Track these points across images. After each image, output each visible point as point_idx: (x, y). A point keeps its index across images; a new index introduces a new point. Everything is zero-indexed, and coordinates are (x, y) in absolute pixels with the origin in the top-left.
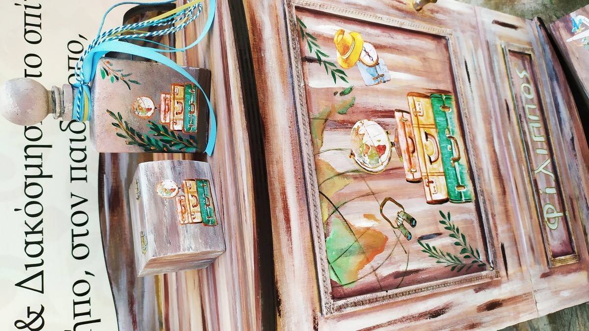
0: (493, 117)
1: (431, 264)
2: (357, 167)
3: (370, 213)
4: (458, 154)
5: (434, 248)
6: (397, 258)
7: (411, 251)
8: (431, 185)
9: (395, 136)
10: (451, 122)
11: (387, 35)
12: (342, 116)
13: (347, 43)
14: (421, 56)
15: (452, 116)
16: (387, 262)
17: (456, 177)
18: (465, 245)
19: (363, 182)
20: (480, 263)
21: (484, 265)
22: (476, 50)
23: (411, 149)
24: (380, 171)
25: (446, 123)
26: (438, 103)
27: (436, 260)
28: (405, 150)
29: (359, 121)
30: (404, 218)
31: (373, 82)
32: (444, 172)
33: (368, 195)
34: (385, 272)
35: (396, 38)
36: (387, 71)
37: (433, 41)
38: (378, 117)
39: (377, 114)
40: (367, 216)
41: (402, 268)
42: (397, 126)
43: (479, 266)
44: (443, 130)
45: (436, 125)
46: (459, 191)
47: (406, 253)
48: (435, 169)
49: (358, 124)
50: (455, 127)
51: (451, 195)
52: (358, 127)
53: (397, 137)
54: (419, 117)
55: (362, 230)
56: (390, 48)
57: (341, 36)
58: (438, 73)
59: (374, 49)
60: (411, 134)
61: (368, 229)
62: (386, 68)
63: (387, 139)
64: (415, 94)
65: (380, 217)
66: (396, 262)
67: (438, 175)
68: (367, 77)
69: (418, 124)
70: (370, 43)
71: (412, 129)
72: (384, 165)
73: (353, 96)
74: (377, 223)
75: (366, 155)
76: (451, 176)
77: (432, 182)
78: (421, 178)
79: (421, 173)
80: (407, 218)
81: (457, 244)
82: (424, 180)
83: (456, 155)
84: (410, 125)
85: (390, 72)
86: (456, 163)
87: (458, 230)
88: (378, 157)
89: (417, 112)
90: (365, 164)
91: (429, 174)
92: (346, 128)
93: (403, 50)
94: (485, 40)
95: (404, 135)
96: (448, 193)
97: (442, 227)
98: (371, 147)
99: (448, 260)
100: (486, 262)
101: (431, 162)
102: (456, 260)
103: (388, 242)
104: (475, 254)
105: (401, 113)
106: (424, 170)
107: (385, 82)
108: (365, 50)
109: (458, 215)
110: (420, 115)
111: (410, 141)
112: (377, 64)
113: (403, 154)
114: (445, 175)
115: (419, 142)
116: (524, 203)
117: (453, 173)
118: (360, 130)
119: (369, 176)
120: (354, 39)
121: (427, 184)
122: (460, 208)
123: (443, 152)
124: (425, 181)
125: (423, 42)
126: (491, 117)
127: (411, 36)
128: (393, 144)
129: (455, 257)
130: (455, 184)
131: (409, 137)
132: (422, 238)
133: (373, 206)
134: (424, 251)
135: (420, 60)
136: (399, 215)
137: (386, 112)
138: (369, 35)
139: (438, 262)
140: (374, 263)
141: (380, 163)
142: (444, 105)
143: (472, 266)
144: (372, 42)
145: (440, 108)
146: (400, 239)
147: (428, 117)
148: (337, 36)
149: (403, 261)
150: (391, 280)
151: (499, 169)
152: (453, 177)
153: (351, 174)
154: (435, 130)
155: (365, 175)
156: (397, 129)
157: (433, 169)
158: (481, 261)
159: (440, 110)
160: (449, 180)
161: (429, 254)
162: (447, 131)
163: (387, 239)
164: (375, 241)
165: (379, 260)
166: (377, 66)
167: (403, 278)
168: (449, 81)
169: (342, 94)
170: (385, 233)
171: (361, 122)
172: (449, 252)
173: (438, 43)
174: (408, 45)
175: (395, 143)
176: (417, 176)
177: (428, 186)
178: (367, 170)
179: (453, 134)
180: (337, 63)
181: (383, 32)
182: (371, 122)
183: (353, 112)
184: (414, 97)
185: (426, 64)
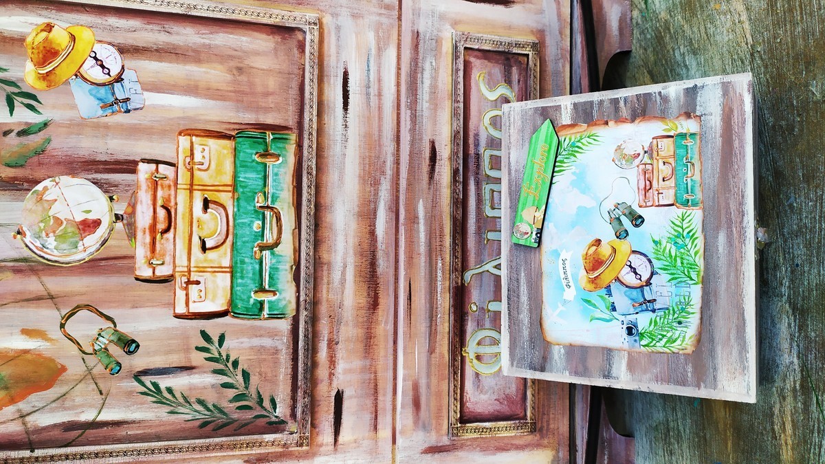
0: (389, 172)
1: (153, 414)
2: (26, 253)
3: (36, 328)
4: (275, 237)
5: (170, 390)
6: (78, 400)
7: (113, 391)
8: (193, 288)
9: (129, 204)
10: (274, 181)
11: (156, 27)
12: (13, 170)
13: (54, 46)
14: (233, 64)
15: (282, 170)
16: (54, 405)
17: (257, 277)
18: (247, 388)
19: (34, 279)
20: (274, 419)
21: (283, 422)
22: (380, 50)
23: (161, 226)
24: (75, 262)
25: (261, 183)
26: (251, 148)
27: (169, 409)
28: (147, 226)
29: (51, 179)
30: (112, 338)
31: (100, 112)
32: (231, 267)
33: (39, 298)
34: (45, 420)
35: (178, 34)
36: (139, 91)
37: (271, 37)
38: (96, 172)
39: (94, 167)
40: (27, 332)
41: (87, 416)
42: (138, 187)
43: (271, 423)
44: (250, 194)
45: (234, 186)
46: (259, 299)
47: (101, 394)
48: (211, 260)
49: (47, 183)
50: (282, 190)
51: (236, 306)
52: (46, 189)
53: (133, 206)
54: (197, 173)
55: (12, 354)
56: (157, 50)
57: (44, 34)
58: (267, 94)
59: (117, 54)
60: (169, 200)
61: (26, 352)
62: (138, 87)
63: (107, 209)
64: (196, 132)
65: (56, 334)
66: (75, 406)
67: (215, 272)
68: (85, 103)
69: (192, 184)
70: (110, 44)
71: (173, 192)
72: (88, 252)
73: (47, 137)
74: (48, 344)
75: (51, 235)
76: (247, 273)
77: (198, 283)
78: (172, 276)
79: (175, 266)
80: (119, 339)
81: (226, 386)
82: (178, 279)
83: (269, 238)
84: (169, 186)
85: (145, 93)
86: (267, 253)
87: (235, 364)
88: (77, 239)
89: (194, 163)
90: (45, 250)
91: (192, 269)
92: (17, 190)
93: (191, 53)
94: (413, 31)
95: (150, 202)
96: (231, 302)
97: (198, 358)
98: (65, 223)
99: (196, 411)
100: (288, 419)
101: (204, 249)
102: (216, 412)
103: (64, 374)
104: (267, 404)
105: (153, 166)
106: (182, 261)
107: (128, 111)
108: (95, 58)
109: (245, 340)
110: (200, 170)
111: (162, 213)
112: (119, 79)
113: (139, 234)
114: (232, 273)
115: (184, 215)
116: (422, 326)
117: (254, 269)
118: (47, 193)
119: (49, 269)
120: (73, 38)
121: (185, 286)
122: (252, 327)
123: (240, 232)
124: (180, 280)
125: (244, 39)
126: (383, 173)
127: (216, 28)
128: (118, 218)
129: (214, 406)
130: (254, 287)
131: (162, 206)
132: (146, 372)
133: (47, 317)
134: (142, 393)
135: (230, 71)
136: (102, 334)
137: (118, 162)
138: (112, 29)
139: (172, 412)
140: (23, 406)
141: (81, 248)
142: (267, 151)
143: (252, 422)
144: (116, 42)
145: (256, 157)
146: (95, 371)
147: (219, 171)
148: (34, 34)
149: (91, 406)
150: (56, 433)
151: (373, 264)
152: (251, 275)
153: (12, 264)
154: (230, 194)
155: (41, 268)
156: (134, 194)
157: (206, 260)
158: (276, 417)
159: (253, 161)
160: (240, 281)
161: (154, 399)
162: (260, 197)
163: (64, 369)
164: (36, 372)
165: (37, 401)
166: (117, 86)
167: (84, 432)
168: (292, 109)
169: (22, 133)
170: (62, 361)
171: (54, 181)
172: (202, 398)
173: (284, 38)
174: (204, 45)
175: (125, 216)
176: (162, 271)
177: (186, 289)
178: (47, 260)
179: (273, 202)
180: (22, 80)
181: (149, 23)
182: (76, 181)
183: (40, 164)
184: (194, 138)
185: (243, 78)
